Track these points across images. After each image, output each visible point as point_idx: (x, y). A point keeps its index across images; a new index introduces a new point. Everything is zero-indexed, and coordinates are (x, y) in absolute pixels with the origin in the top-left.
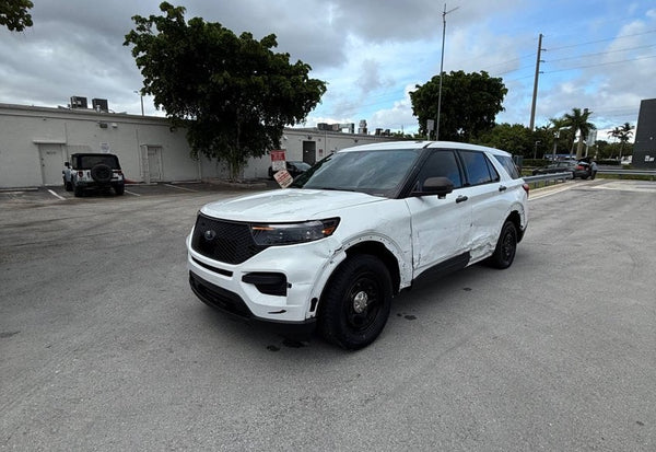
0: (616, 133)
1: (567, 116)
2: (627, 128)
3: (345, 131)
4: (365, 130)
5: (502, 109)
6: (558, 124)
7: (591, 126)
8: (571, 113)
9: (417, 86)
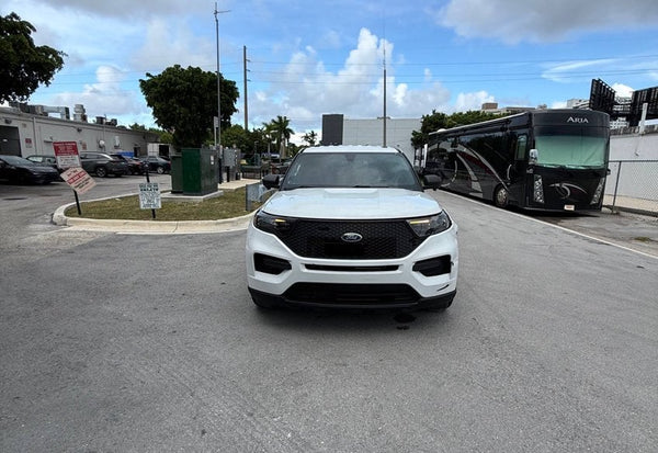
0: (306, 137)
1: (273, 121)
2: (313, 135)
3: (58, 116)
4: (84, 118)
5: (236, 111)
6: (269, 128)
7: (291, 131)
8: (277, 120)
9: (148, 75)
